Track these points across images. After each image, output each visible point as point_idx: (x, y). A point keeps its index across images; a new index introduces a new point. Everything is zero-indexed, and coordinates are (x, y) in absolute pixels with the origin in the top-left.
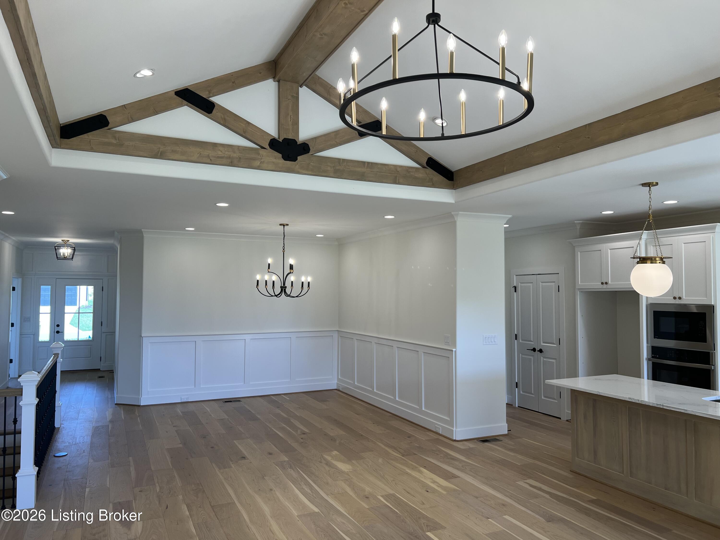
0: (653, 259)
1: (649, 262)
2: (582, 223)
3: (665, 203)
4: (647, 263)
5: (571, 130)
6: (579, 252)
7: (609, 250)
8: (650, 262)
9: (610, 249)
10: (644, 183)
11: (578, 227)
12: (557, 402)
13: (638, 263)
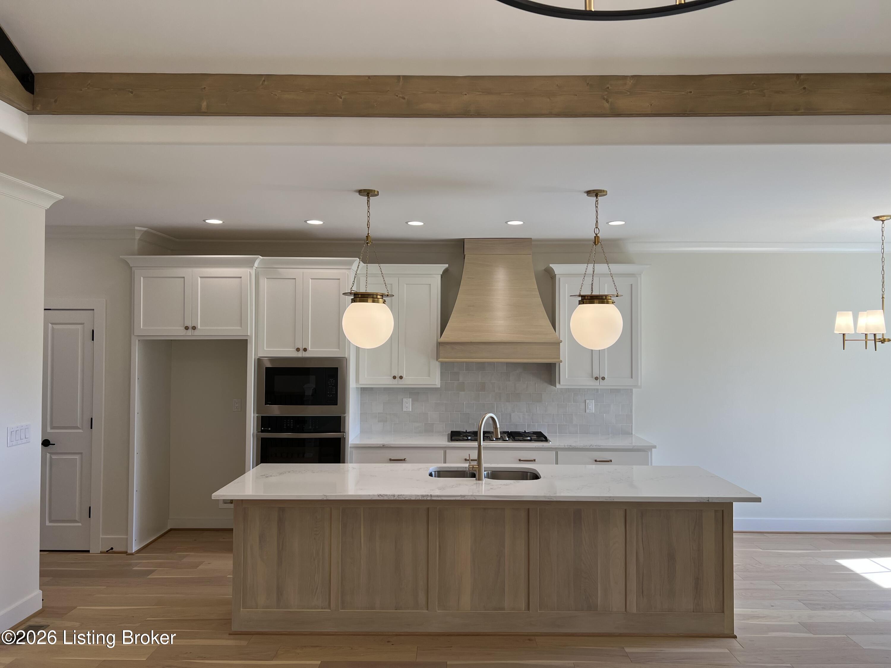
0: (374, 297)
1: (370, 301)
2: (146, 231)
3: (309, 222)
4: (367, 301)
5: (369, 77)
6: (142, 278)
7: (199, 278)
8: (372, 301)
9: (201, 277)
10: (364, 190)
11: (138, 237)
12: (81, 525)
13: (353, 301)
